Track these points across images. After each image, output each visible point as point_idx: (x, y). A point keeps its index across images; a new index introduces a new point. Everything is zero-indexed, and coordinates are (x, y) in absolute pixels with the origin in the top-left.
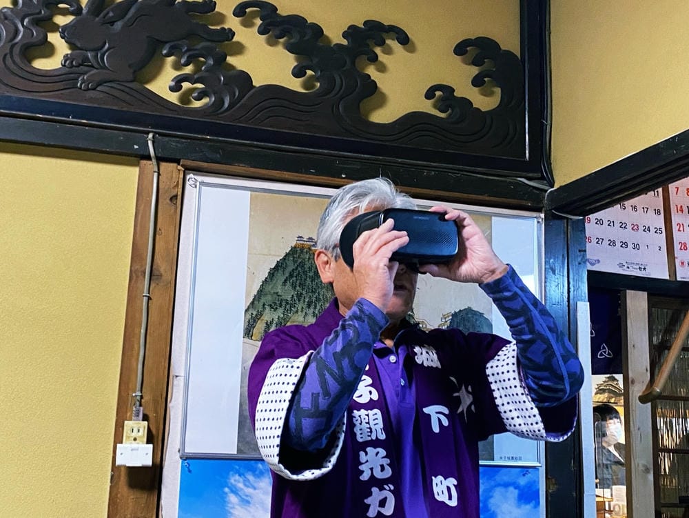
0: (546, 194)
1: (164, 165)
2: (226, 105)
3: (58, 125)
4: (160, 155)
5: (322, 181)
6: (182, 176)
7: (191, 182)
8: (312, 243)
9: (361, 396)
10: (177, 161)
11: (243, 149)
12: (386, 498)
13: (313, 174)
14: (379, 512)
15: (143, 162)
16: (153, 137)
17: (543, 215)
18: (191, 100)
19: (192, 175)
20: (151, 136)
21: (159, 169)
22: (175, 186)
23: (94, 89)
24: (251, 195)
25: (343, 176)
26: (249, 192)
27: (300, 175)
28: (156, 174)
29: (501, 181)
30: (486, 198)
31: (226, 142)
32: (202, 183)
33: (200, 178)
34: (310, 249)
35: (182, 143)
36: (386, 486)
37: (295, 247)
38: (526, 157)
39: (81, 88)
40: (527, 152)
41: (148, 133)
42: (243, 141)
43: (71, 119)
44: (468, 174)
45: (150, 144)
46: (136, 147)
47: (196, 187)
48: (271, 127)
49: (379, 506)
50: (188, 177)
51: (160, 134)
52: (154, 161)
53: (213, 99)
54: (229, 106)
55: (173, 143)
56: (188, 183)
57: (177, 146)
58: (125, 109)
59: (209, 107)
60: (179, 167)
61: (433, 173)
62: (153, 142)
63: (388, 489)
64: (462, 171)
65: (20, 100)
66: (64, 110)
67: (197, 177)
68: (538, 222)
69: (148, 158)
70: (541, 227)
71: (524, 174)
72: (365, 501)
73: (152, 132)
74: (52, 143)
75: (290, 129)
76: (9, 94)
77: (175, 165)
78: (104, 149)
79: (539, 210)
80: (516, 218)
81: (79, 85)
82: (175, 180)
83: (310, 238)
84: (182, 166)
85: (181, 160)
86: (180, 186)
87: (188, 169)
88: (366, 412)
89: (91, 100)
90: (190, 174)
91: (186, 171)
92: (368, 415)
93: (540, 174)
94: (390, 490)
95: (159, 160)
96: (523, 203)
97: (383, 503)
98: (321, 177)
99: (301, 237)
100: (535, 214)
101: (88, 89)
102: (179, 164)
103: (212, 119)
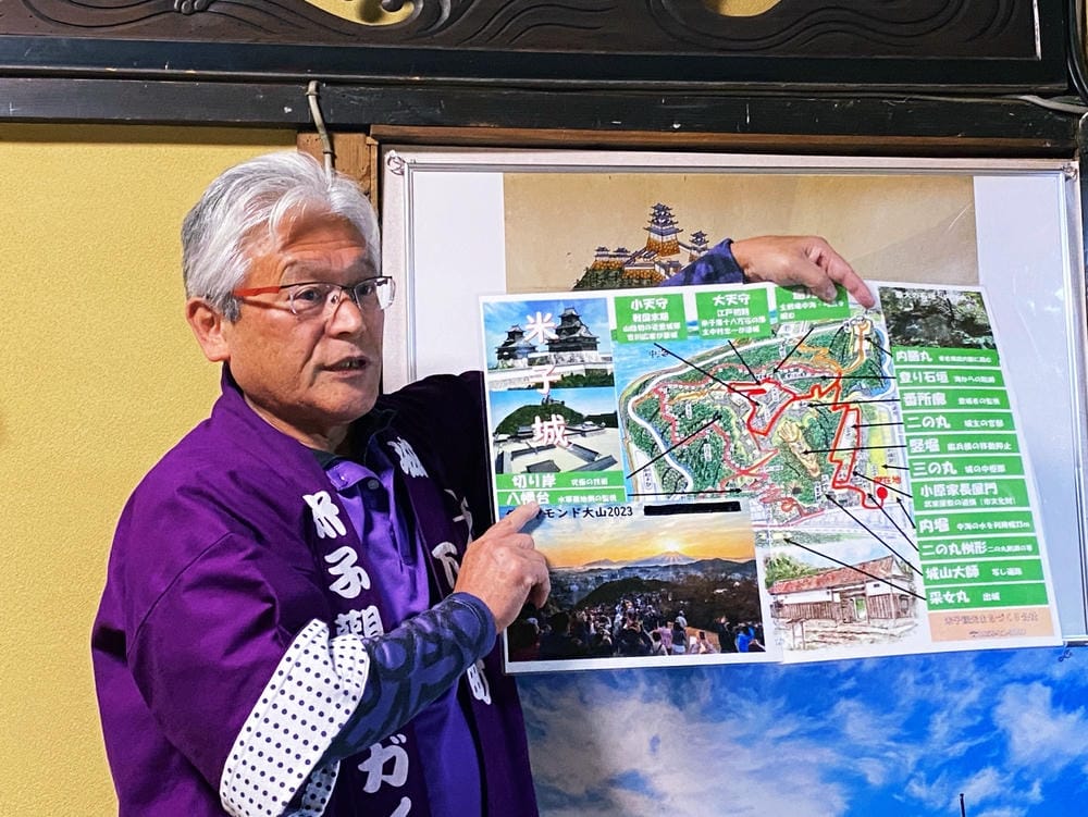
0: (1080, 122)
1: (340, 138)
2: (446, 14)
3: (146, 84)
4: (331, 121)
5: (637, 139)
6: (375, 156)
7: (393, 166)
8: (625, 260)
9: (348, 585)
10: (364, 129)
11: (484, 94)
12: (394, 759)
13: (617, 128)
14: (383, 783)
15: (304, 137)
16: (317, 89)
17: (1076, 164)
18: (381, 11)
19: (393, 153)
20: (312, 86)
21: (332, 147)
22: (364, 176)
23: (203, 10)
24: (504, 178)
25: (676, 126)
26: (501, 174)
27: (594, 132)
28: (328, 157)
29: (988, 104)
30: (959, 140)
31: (452, 84)
32: (414, 166)
33: (409, 157)
34: (621, 270)
35: (372, 93)
36: (393, 739)
37: (594, 270)
38: (1035, 53)
39: (180, 11)
40: (1038, 43)
41: (307, 82)
42: (482, 80)
43: (167, 70)
44: (922, 97)
45: (312, 101)
46: (287, 110)
47: (403, 173)
48: (532, 46)
49: (384, 773)
50: (387, 157)
51: (330, 82)
52: (322, 133)
53: (421, 6)
54: (451, 14)
55: (355, 97)
56: (387, 169)
57: (361, 100)
58: (263, 42)
59: (415, 21)
60: (370, 140)
61: (852, 102)
62: (318, 99)
63: (397, 742)
64: (910, 93)
65: (74, 43)
66: (152, 54)
67: (401, 155)
68: (1067, 178)
69: (312, 128)
70: (1073, 187)
71: (1033, 87)
72: (360, 767)
73: (314, 79)
74: (138, 118)
75: (569, 46)
76: (54, 36)
77: (362, 135)
78: (230, 120)
79: (1069, 155)
80: (1026, 174)
81: (176, 5)
82: (363, 164)
83: (619, 250)
84: (374, 137)
85: (372, 126)
86: (374, 174)
87: (384, 143)
88: (358, 614)
89: (201, 31)
90: (389, 150)
91: (383, 146)
92: (360, 619)
93: (1066, 85)
94: (401, 744)
95: (332, 129)
96: (1035, 143)
97: (389, 768)
98: (634, 133)
99: (603, 249)
100: (1059, 163)
101: (193, 12)
102: (368, 135)
103: (419, 44)
